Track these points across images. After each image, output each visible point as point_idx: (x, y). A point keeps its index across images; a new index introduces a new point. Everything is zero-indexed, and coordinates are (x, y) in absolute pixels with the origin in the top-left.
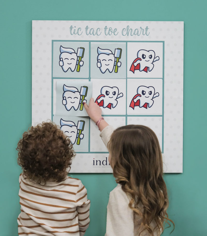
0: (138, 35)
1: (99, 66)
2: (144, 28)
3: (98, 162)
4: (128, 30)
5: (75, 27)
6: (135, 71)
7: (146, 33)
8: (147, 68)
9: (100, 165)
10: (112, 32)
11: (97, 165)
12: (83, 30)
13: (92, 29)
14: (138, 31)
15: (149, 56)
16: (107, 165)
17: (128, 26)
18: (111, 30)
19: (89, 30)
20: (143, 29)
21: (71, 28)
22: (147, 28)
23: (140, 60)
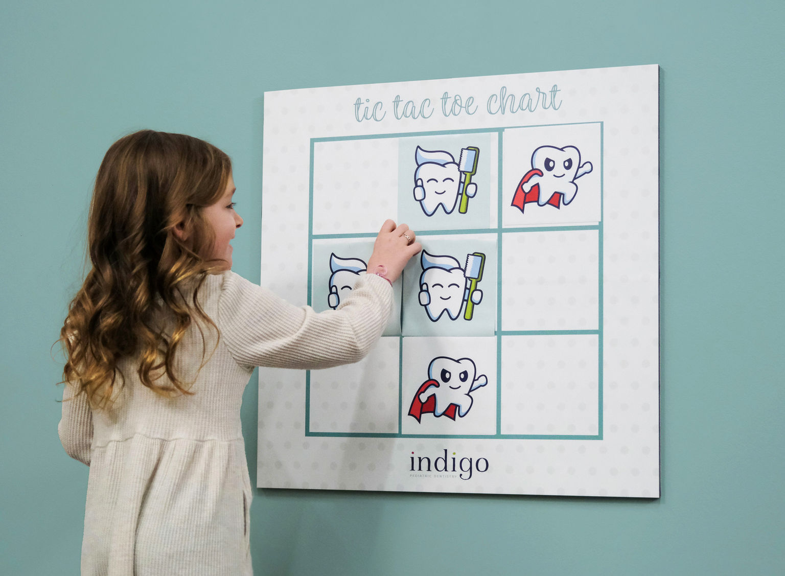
0: (531, 111)
1: (419, 197)
2: (547, 89)
3: (425, 463)
4: (503, 99)
5: (368, 101)
6: (526, 205)
7: (551, 103)
8: (559, 195)
9: (429, 470)
10: (461, 107)
11: (420, 469)
12: (389, 106)
13: (409, 102)
14: (530, 99)
15: (565, 162)
16: (446, 470)
17: (504, 87)
18: (459, 102)
19: (401, 106)
20: (543, 93)
21: (358, 104)
22: (554, 91)
23: (541, 174)
